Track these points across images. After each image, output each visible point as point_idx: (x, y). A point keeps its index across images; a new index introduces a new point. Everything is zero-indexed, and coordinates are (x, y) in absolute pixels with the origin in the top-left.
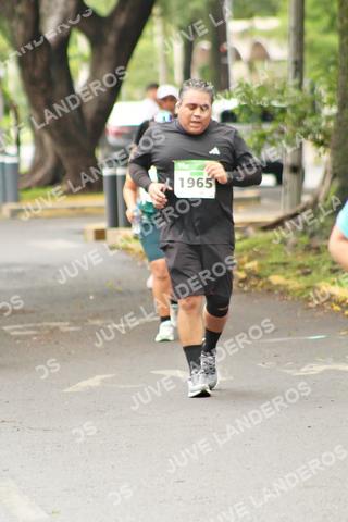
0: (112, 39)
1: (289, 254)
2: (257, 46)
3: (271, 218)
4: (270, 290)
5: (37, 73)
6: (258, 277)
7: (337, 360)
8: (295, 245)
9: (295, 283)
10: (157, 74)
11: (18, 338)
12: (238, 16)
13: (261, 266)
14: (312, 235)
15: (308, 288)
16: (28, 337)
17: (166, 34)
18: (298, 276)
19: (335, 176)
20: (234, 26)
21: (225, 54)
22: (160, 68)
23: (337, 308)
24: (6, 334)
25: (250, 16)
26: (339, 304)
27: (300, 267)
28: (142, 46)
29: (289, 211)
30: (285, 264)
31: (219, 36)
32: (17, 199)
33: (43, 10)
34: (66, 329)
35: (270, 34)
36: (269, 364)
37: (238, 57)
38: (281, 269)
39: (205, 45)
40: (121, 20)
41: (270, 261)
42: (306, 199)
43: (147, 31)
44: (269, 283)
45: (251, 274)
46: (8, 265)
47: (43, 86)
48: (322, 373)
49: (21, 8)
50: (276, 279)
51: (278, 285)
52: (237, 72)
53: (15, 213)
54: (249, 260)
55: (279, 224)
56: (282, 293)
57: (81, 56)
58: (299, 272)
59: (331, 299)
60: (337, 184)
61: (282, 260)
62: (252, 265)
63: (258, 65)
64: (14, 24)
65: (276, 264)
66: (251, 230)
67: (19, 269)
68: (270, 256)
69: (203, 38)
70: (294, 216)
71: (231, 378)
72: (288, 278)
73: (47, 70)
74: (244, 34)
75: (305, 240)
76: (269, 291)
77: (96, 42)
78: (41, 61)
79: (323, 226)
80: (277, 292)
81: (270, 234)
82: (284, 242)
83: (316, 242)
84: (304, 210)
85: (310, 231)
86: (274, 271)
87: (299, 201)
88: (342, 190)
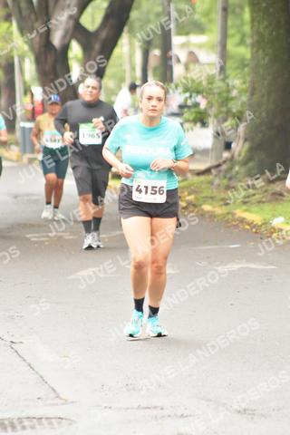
0: (97, 46)
1: (215, 190)
2: (191, 54)
3: (202, 167)
5: (47, 68)
6: (195, 206)
7: (248, 261)
8: (219, 185)
9: (219, 210)
10: (125, 71)
11: (36, 242)
12: (179, 34)
13: (196, 198)
14: (230, 179)
15: (228, 213)
16: (43, 242)
17: (131, 44)
18: (221, 206)
19: (246, 140)
20: (177, 40)
21: (171, 58)
22: (127, 67)
23: (247, 227)
24: (28, 239)
25: (187, 34)
26: (249, 224)
27: (223, 200)
28: (117, 51)
29: (215, 163)
30: (212, 198)
31: (166, 46)
34: (67, 238)
35: (201, 46)
36: (204, 263)
37: (178, 61)
38: (210, 201)
39: (156, 52)
40: (104, 35)
41: (203, 195)
42: (226, 155)
43: (120, 43)
44: (202, 210)
45: (190, 204)
46: (28, 195)
48: (239, 269)
50: (207, 207)
51: (208, 212)
52: (178, 70)
53: (30, 161)
54: (189, 194)
55: (207, 171)
56: (210, 217)
57: (76, 58)
58: (221, 203)
59: (242, 221)
60: (247, 145)
61: (209, 195)
62: (191, 198)
63: (191, 66)
65: (207, 197)
66: (189, 175)
67: (35, 198)
68: (201, 192)
69: (156, 47)
70: (219, 165)
71: (178, 271)
72: (214, 207)
73: (54, 68)
74: (183, 45)
75: (225, 182)
76: (202, 215)
77: (87, 48)
78: (50, 60)
79: (237, 173)
80: (207, 216)
81: (202, 178)
82: (211, 183)
83: (233, 183)
84: (224, 162)
85: (228, 176)
86: (205, 202)
87: (221, 156)
88: (251, 149)
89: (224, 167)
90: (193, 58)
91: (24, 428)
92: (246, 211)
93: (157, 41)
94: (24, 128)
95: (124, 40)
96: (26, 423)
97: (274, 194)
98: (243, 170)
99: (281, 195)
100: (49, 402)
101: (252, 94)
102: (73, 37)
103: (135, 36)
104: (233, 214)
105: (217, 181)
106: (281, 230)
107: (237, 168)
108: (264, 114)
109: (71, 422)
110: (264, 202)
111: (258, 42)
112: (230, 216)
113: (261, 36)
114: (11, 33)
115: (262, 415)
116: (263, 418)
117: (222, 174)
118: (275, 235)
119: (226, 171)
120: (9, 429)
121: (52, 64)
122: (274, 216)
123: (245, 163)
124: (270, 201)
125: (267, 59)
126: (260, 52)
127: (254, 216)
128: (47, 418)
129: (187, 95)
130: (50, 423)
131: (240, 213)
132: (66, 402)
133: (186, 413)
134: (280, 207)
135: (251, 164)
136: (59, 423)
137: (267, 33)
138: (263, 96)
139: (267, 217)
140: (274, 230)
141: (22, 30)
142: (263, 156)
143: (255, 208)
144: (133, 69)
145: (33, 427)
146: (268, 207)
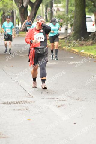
0: (35, 7)
3: (62, 37)
4: (63, 50)
5: (22, 12)
6: (61, 47)
7: (76, 61)
8: (67, 42)
10: (41, 13)
11: (21, 56)
12: (55, 4)
13: (61, 45)
14: (70, 40)
16: (23, 57)
17: (43, 6)
19: (74, 30)
20: (54, 5)
21: (53, 10)
23: (75, 53)
25: (57, 4)
26: (75, 52)
28: (40, 8)
32: (19, 33)
33: (23, 2)
35: (61, 7)
36: (64, 62)
37: (55, 11)
40: (36, 4)
41: (63, 45)
42: (68, 34)
46: (18, 44)
47: (23, 14)
49: (20, 1)
50: (64, 48)
51: (65, 49)
52: (55, 13)
53: (18, 36)
54: (59, 44)
55: (64, 38)
57: (29, 9)
59: (73, 51)
60: (74, 32)
61: (65, 44)
63: (58, 12)
64: (19, 4)
69: (49, 7)
70: (66, 37)
73: (24, 12)
74: (57, 6)
75: (68, 41)
77: (32, 7)
79: (71, 39)
80: (64, 50)
81: (62, 40)
82: (65, 41)
83: (70, 42)
84: (68, 36)
85: (69, 40)
86: (63, 46)
87: (67, 35)
88: (75, 33)
89: (68, 37)
90: (58, 10)
91: (22, 103)
92: (74, 48)
93: (49, 5)
94: (16, 27)
95: (41, 5)
96: (23, 102)
97: (81, 44)
98: (73, 38)
99: (83, 44)
100: (28, 97)
101: (75, 19)
102: (29, 4)
103: (43, 4)
104: (71, 49)
105: (66, 41)
106: (84, 53)
107: (71, 38)
108: (78, 24)
109: (34, 102)
110: (78, 46)
111: (77, 5)
112: (70, 50)
113: (77, 4)
114: (13, 3)
115: (83, 100)
116: (83, 101)
117: (68, 39)
118: (82, 55)
119: (69, 39)
120: (19, 103)
121: (23, 11)
122: (82, 50)
123: (73, 36)
124: (80, 46)
125: (79, 10)
126: (77, 8)
127: (76, 50)
128: (28, 101)
129: (59, 19)
130: (29, 102)
131: (73, 49)
132: (32, 97)
133: (63, 100)
134: (83, 48)
135: (75, 37)
136: (31, 102)
137: (79, 3)
138: (78, 19)
139: (80, 50)
140: (82, 53)
141: (16, 2)
142: (78, 35)
143: (76, 48)
144: (43, 13)
145: (25, 103)
146: (80, 48)
